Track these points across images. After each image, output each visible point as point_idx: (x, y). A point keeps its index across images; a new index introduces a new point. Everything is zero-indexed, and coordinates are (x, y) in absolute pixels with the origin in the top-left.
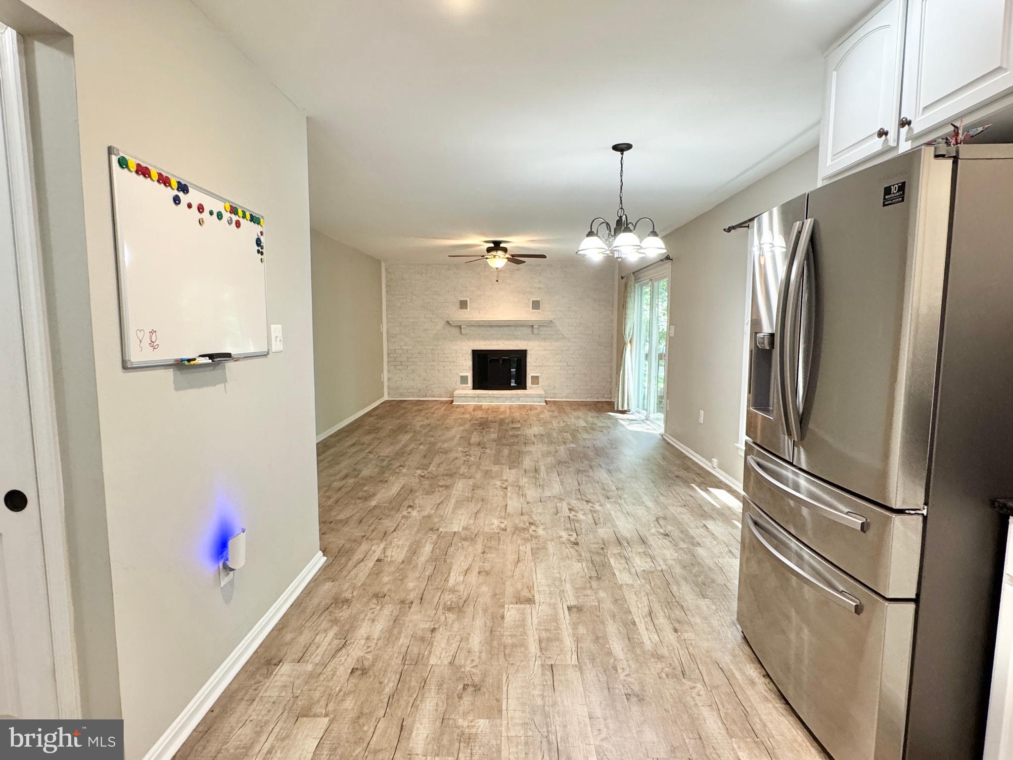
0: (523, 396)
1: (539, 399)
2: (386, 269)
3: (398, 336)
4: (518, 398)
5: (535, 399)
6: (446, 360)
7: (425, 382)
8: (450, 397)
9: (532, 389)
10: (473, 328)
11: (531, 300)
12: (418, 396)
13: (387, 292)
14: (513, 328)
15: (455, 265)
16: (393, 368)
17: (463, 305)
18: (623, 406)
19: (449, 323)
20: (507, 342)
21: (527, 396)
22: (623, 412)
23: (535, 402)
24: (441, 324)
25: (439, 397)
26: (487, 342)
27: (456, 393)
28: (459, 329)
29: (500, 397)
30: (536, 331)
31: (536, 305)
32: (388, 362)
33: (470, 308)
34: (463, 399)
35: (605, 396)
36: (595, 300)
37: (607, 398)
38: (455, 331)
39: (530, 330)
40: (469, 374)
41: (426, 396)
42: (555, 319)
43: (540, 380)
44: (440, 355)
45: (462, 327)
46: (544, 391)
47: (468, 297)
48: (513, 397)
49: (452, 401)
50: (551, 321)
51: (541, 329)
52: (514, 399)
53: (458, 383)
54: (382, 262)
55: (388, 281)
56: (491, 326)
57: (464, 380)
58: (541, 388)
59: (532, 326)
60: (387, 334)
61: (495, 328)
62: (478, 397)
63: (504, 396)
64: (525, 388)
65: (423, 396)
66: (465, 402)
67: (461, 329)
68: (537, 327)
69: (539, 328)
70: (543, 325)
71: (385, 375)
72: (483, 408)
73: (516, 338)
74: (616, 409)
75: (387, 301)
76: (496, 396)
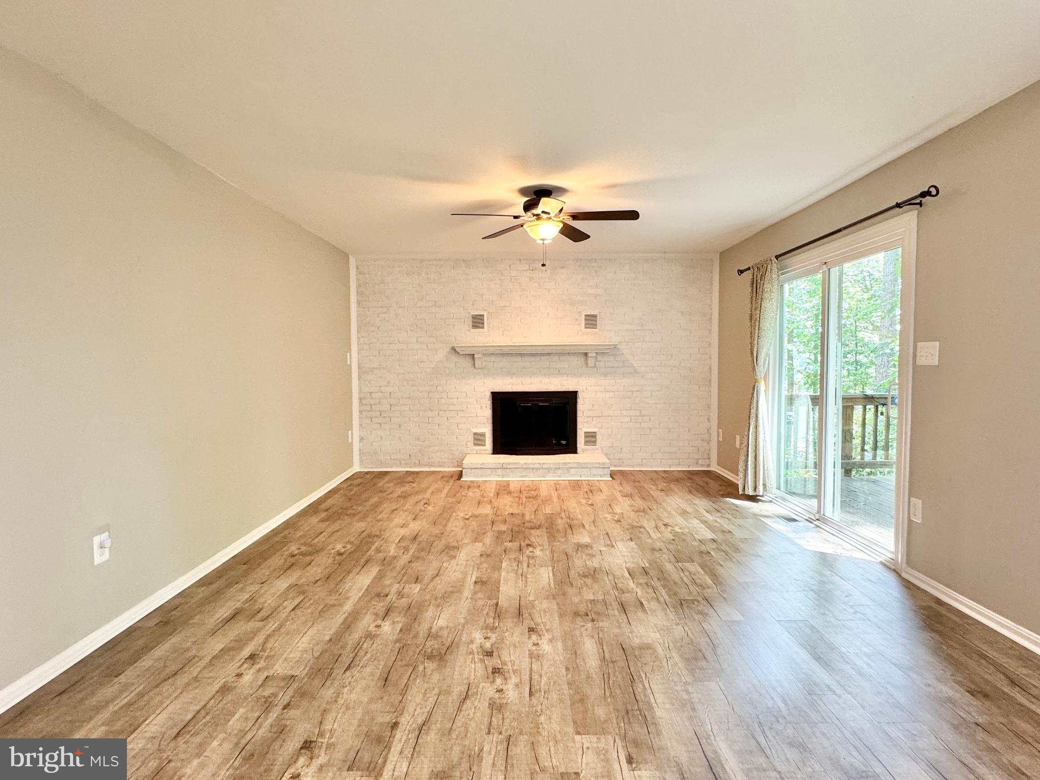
0: (575, 465)
1: (600, 471)
2: (357, 268)
3: (376, 372)
4: (568, 468)
5: (594, 471)
6: (451, 408)
7: (418, 443)
8: (458, 466)
9: (585, 454)
10: (493, 358)
11: (584, 314)
12: (406, 465)
13: (359, 303)
14: (555, 358)
15: (464, 261)
16: (368, 421)
17: (478, 322)
18: (755, 489)
19: (455, 350)
20: (545, 380)
21: (581, 466)
22: (753, 498)
23: (594, 475)
24: (444, 351)
25: (440, 466)
26: (514, 380)
27: (468, 461)
28: (471, 361)
29: (538, 469)
30: (591, 362)
31: (591, 321)
32: (360, 412)
33: (488, 327)
34: (479, 471)
35: (700, 462)
36: (682, 313)
37: (702, 466)
38: (466, 363)
39: (581, 360)
40: (487, 430)
41: (420, 465)
42: (619, 343)
43: (599, 438)
44: (443, 401)
45: (476, 356)
46: (606, 455)
47: (485, 310)
48: (559, 468)
49: (460, 475)
50: (615, 347)
51: (599, 358)
52: (560, 472)
53: (471, 444)
54: (350, 256)
55: (360, 286)
56: (521, 355)
57: (478, 439)
58: (600, 451)
59: (586, 354)
60: (359, 368)
61: (526, 358)
62: (502, 468)
63: (545, 466)
64: (575, 451)
65: (415, 465)
66: (482, 476)
67: (474, 359)
68: (594, 355)
69: (596, 358)
70: (604, 352)
71: (356, 434)
72: (512, 488)
73: (559, 372)
74: (741, 492)
75: (359, 316)
76: (532, 466)
